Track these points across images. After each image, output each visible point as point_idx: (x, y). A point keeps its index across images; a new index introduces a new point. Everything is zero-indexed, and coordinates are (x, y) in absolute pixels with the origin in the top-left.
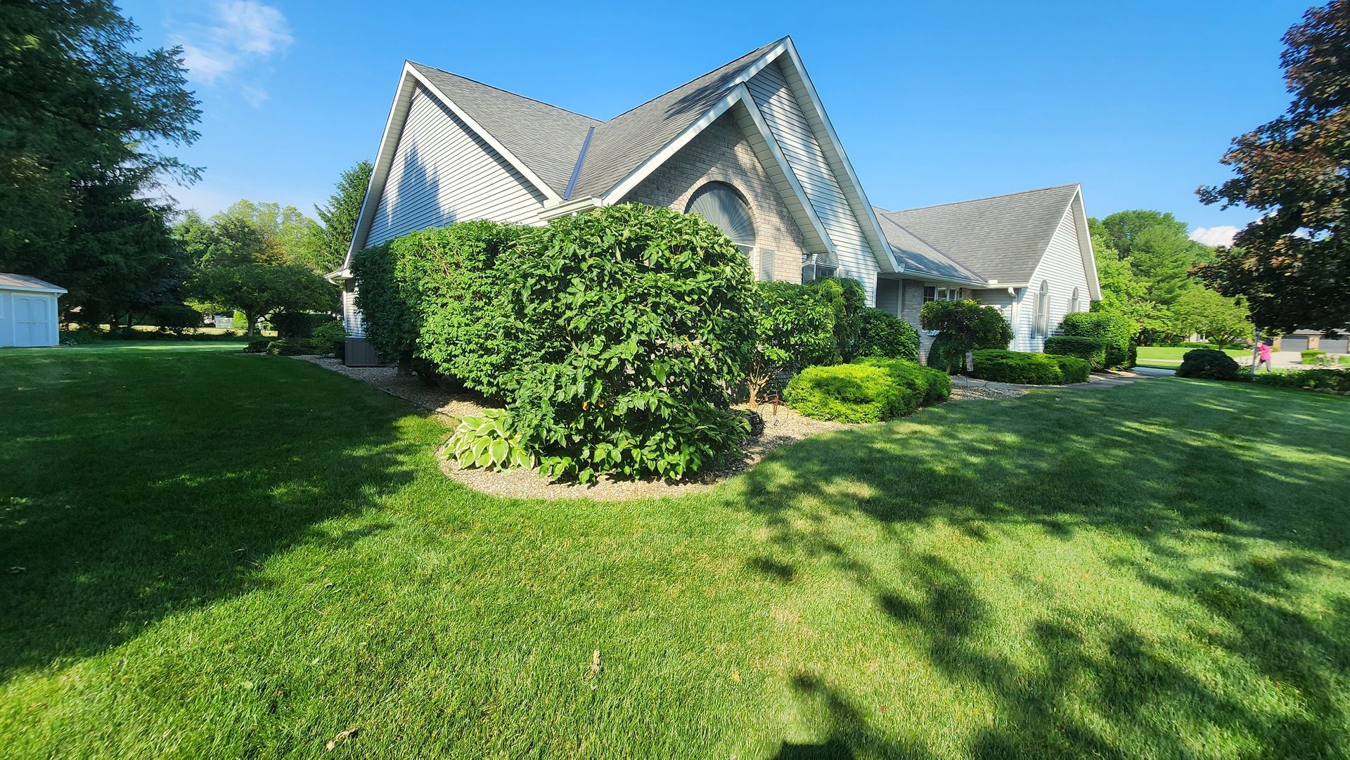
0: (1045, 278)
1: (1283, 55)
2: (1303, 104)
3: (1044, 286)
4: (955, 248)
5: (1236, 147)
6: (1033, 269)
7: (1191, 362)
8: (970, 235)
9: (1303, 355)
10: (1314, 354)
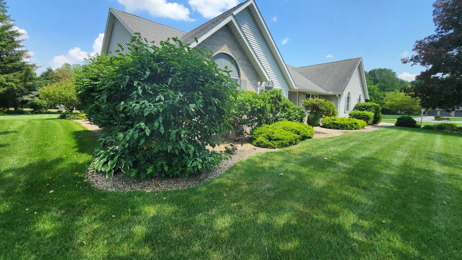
0: (349, 91)
1: (434, 11)
2: (441, 29)
3: (349, 93)
4: (318, 80)
5: (417, 44)
6: (345, 88)
7: (400, 121)
8: (323, 76)
9: (435, 117)
10: (439, 117)
